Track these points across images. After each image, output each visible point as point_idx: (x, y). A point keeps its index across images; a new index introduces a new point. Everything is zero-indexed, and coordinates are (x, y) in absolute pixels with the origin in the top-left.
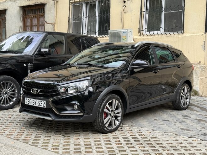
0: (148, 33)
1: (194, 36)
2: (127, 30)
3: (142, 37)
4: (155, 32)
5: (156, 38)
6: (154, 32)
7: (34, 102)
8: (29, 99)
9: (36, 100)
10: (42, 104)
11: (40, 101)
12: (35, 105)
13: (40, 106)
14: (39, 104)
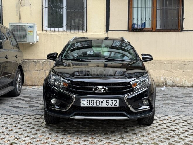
0: (49, 29)
1: (97, 34)
2: (34, 24)
3: (44, 32)
4: (57, 29)
5: (62, 34)
6: (59, 28)
7: (99, 103)
8: (90, 100)
9: (102, 100)
10: (112, 103)
11: (110, 100)
12: (100, 106)
13: (110, 106)
14: (108, 104)
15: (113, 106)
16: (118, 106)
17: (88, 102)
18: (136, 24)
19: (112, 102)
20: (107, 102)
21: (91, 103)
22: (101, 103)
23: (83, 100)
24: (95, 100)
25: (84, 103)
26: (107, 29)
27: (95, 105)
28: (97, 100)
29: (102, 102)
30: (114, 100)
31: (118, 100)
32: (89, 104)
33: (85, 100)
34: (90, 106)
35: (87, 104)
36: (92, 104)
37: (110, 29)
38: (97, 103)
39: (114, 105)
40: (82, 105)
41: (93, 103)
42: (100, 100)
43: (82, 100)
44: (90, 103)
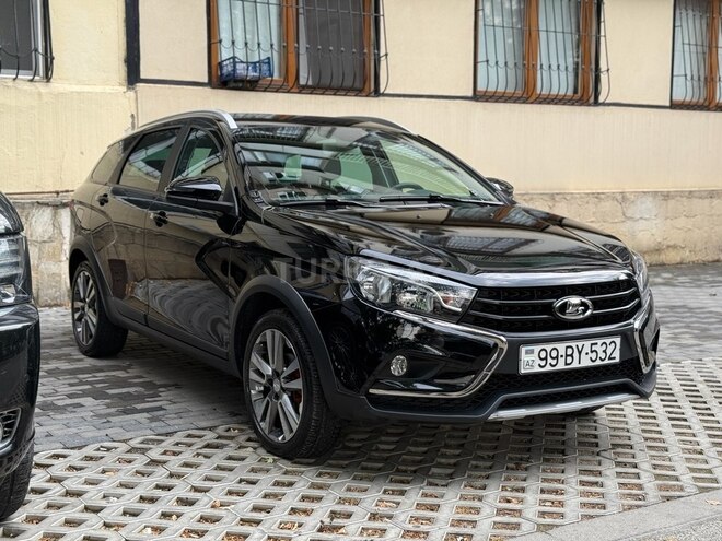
7: (572, 356)
8: (549, 347)
9: (580, 344)
10: (605, 351)
11: (600, 342)
12: (575, 365)
13: (598, 362)
14: (594, 356)
15: (607, 361)
16: (617, 360)
17: (543, 355)
18: (242, 62)
19: (604, 346)
20: (592, 352)
21: (549, 360)
22: (576, 355)
23: (527, 352)
24: (561, 347)
25: (531, 361)
26: (133, 75)
27: (561, 366)
28: (567, 347)
29: (580, 353)
30: (608, 341)
31: (618, 340)
32: (543, 363)
33: (532, 352)
34: (548, 368)
35: (540, 365)
36: (554, 362)
37: (143, 76)
38: (567, 356)
39: (610, 358)
40: (523, 371)
41: (557, 358)
42: (573, 344)
43: (523, 349)
44: (546, 358)
